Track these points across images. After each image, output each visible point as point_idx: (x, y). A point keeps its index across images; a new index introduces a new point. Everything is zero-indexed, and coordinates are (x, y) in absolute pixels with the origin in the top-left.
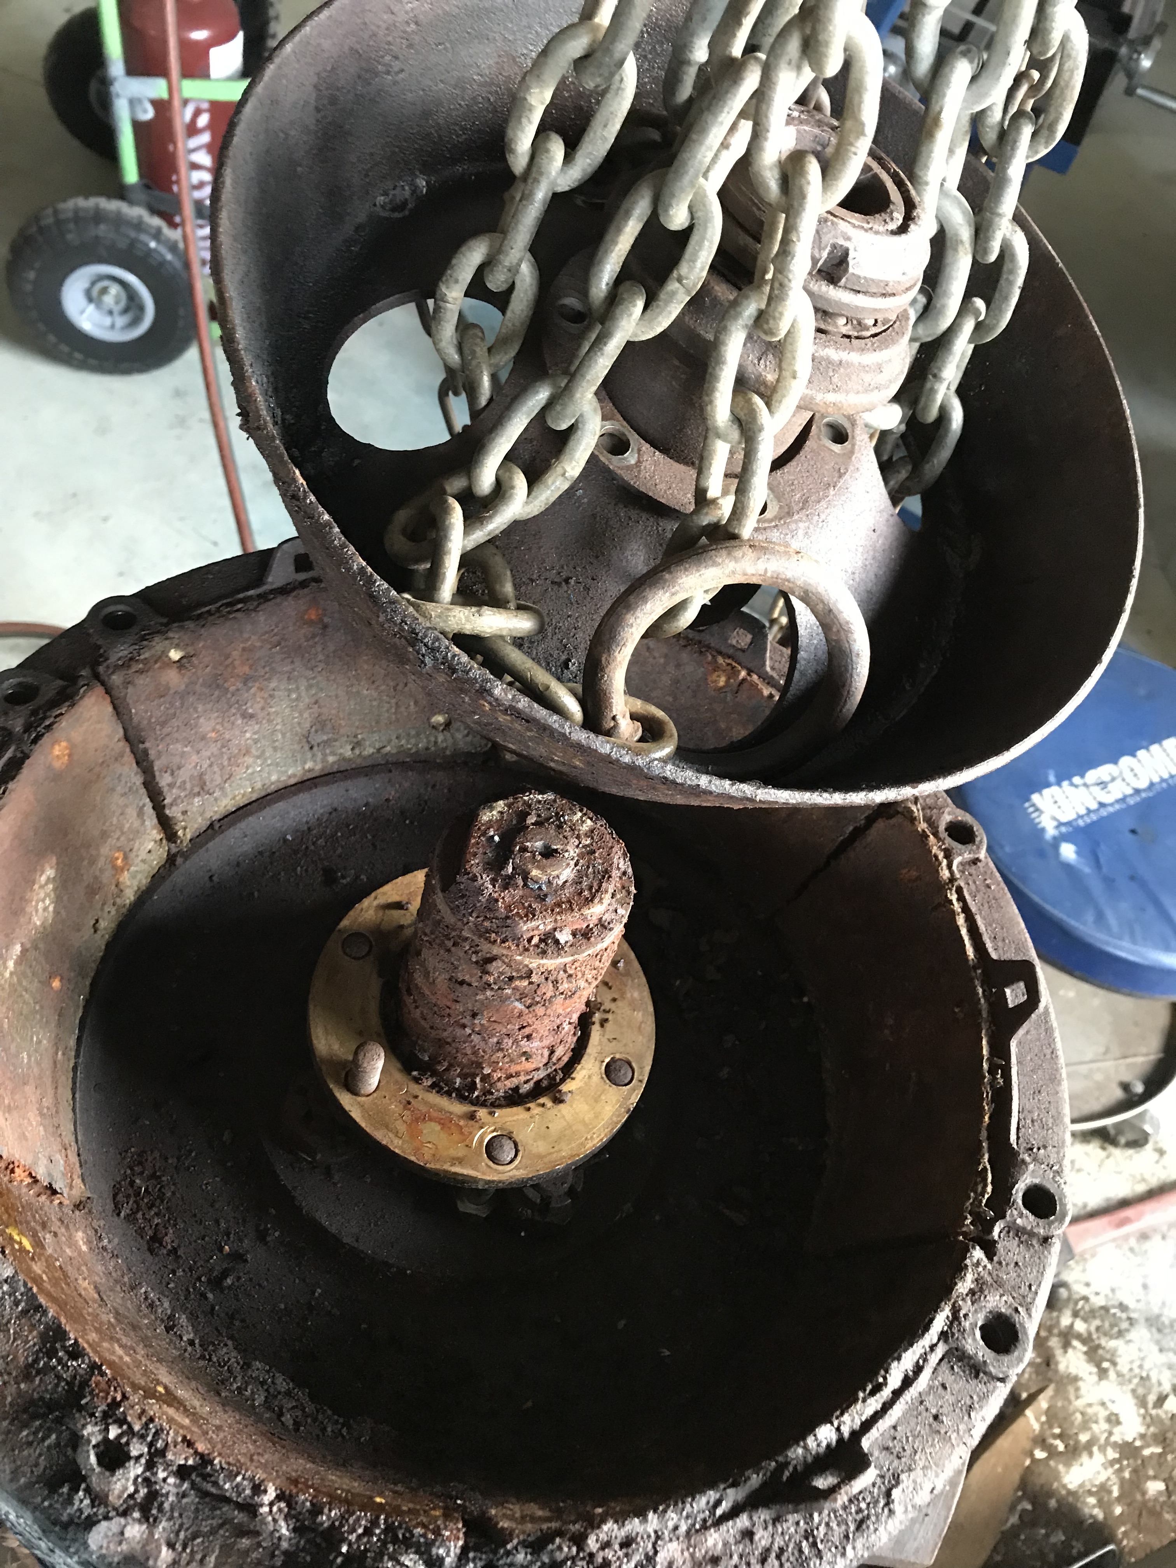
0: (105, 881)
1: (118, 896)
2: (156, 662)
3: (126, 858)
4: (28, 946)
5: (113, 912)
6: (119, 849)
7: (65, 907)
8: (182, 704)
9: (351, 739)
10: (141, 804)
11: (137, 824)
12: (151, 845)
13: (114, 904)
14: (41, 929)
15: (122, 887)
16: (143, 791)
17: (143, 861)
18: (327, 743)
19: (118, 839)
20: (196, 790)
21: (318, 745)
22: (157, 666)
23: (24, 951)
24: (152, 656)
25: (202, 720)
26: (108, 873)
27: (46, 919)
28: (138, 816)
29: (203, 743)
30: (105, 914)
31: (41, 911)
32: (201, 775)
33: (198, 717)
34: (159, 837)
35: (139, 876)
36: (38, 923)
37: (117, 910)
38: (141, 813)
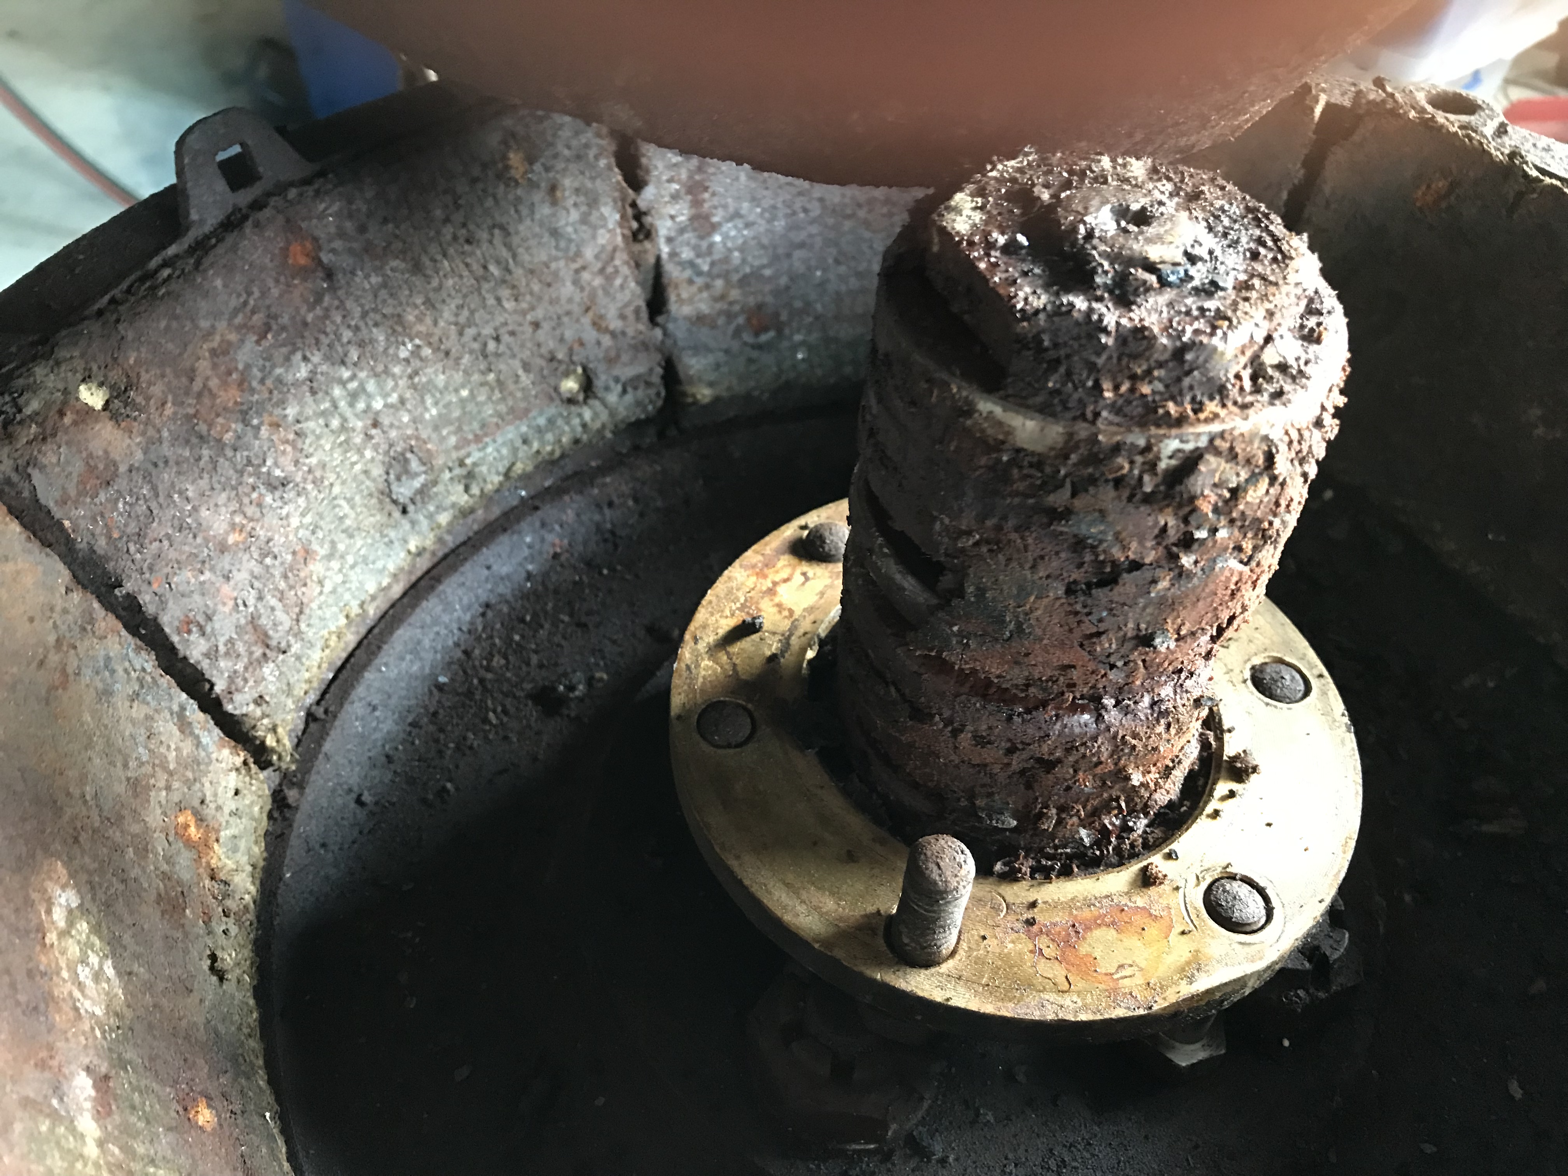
0: (186, 876)
1: (226, 896)
2: (61, 414)
3: (200, 820)
4: (104, 1069)
5: (234, 930)
6: (180, 808)
7: (137, 957)
8: (154, 489)
9: (458, 471)
10: (176, 708)
11: (187, 748)
12: (232, 780)
13: (226, 914)
14: (113, 1021)
15: (222, 876)
16: (166, 681)
17: (234, 814)
18: (423, 492)
19: (168, 788)
20: (258, 651)
21: (413, 501)
22: (67, 420)
23: (102, 1082)
24: (48, 405)
25: (204, 513)
26: (185, 858)
27: (110, 997)
28: (182, 731)
29: (227, 557)
30: (222, 940)
31: (89, 983)
32: (253, 620)
33: (195, 509)
34: (239, 760)
35: (243, 844)
36: (99, 1011)
37: (238, 922)
38: (184, 726)
